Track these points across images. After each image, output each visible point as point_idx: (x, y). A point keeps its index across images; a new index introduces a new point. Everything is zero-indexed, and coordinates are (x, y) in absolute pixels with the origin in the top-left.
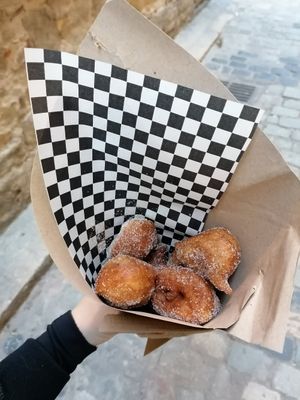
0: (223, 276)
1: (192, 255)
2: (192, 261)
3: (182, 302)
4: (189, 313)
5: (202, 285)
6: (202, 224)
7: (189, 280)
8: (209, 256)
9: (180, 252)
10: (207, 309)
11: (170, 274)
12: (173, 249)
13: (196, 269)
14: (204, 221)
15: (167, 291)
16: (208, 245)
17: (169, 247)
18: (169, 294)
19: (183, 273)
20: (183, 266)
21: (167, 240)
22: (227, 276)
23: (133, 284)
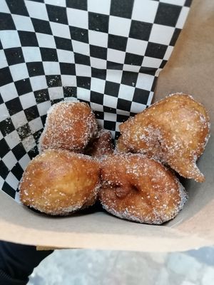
0: (190, 158)
1: (143, 137)
2: (144, 144)
3: (137, 198)
4: (148, 212)
5: (161, 174)
6: (151, 94)
7: (142, 169)
8: (167, 134)
9: (126, 135)
10: (171, 204)
11: (117, 165)
12: (118, 134)
13: (150, 154)
14: (153, 89)
15: (116, 186)
16: (164, 118)
17: (113, 133)
18: (118, 190)
19: (133, 161)
20: (132, 151)
21: (110, 125)
22: (195, 158)
23: (65, 187)
